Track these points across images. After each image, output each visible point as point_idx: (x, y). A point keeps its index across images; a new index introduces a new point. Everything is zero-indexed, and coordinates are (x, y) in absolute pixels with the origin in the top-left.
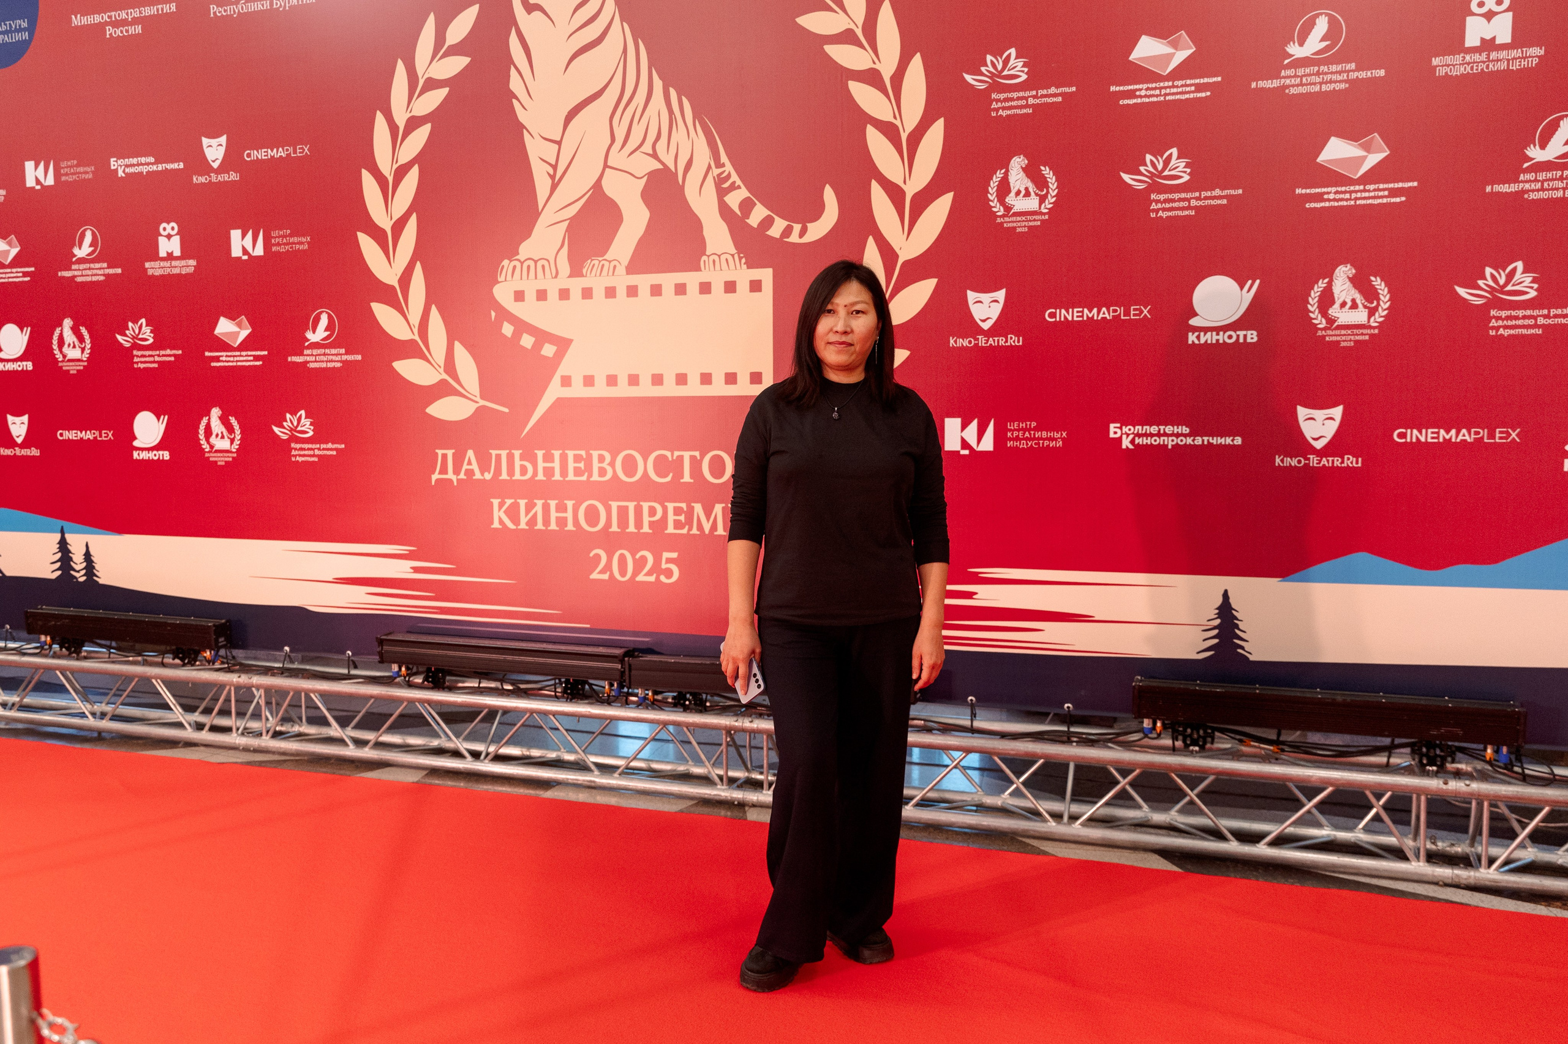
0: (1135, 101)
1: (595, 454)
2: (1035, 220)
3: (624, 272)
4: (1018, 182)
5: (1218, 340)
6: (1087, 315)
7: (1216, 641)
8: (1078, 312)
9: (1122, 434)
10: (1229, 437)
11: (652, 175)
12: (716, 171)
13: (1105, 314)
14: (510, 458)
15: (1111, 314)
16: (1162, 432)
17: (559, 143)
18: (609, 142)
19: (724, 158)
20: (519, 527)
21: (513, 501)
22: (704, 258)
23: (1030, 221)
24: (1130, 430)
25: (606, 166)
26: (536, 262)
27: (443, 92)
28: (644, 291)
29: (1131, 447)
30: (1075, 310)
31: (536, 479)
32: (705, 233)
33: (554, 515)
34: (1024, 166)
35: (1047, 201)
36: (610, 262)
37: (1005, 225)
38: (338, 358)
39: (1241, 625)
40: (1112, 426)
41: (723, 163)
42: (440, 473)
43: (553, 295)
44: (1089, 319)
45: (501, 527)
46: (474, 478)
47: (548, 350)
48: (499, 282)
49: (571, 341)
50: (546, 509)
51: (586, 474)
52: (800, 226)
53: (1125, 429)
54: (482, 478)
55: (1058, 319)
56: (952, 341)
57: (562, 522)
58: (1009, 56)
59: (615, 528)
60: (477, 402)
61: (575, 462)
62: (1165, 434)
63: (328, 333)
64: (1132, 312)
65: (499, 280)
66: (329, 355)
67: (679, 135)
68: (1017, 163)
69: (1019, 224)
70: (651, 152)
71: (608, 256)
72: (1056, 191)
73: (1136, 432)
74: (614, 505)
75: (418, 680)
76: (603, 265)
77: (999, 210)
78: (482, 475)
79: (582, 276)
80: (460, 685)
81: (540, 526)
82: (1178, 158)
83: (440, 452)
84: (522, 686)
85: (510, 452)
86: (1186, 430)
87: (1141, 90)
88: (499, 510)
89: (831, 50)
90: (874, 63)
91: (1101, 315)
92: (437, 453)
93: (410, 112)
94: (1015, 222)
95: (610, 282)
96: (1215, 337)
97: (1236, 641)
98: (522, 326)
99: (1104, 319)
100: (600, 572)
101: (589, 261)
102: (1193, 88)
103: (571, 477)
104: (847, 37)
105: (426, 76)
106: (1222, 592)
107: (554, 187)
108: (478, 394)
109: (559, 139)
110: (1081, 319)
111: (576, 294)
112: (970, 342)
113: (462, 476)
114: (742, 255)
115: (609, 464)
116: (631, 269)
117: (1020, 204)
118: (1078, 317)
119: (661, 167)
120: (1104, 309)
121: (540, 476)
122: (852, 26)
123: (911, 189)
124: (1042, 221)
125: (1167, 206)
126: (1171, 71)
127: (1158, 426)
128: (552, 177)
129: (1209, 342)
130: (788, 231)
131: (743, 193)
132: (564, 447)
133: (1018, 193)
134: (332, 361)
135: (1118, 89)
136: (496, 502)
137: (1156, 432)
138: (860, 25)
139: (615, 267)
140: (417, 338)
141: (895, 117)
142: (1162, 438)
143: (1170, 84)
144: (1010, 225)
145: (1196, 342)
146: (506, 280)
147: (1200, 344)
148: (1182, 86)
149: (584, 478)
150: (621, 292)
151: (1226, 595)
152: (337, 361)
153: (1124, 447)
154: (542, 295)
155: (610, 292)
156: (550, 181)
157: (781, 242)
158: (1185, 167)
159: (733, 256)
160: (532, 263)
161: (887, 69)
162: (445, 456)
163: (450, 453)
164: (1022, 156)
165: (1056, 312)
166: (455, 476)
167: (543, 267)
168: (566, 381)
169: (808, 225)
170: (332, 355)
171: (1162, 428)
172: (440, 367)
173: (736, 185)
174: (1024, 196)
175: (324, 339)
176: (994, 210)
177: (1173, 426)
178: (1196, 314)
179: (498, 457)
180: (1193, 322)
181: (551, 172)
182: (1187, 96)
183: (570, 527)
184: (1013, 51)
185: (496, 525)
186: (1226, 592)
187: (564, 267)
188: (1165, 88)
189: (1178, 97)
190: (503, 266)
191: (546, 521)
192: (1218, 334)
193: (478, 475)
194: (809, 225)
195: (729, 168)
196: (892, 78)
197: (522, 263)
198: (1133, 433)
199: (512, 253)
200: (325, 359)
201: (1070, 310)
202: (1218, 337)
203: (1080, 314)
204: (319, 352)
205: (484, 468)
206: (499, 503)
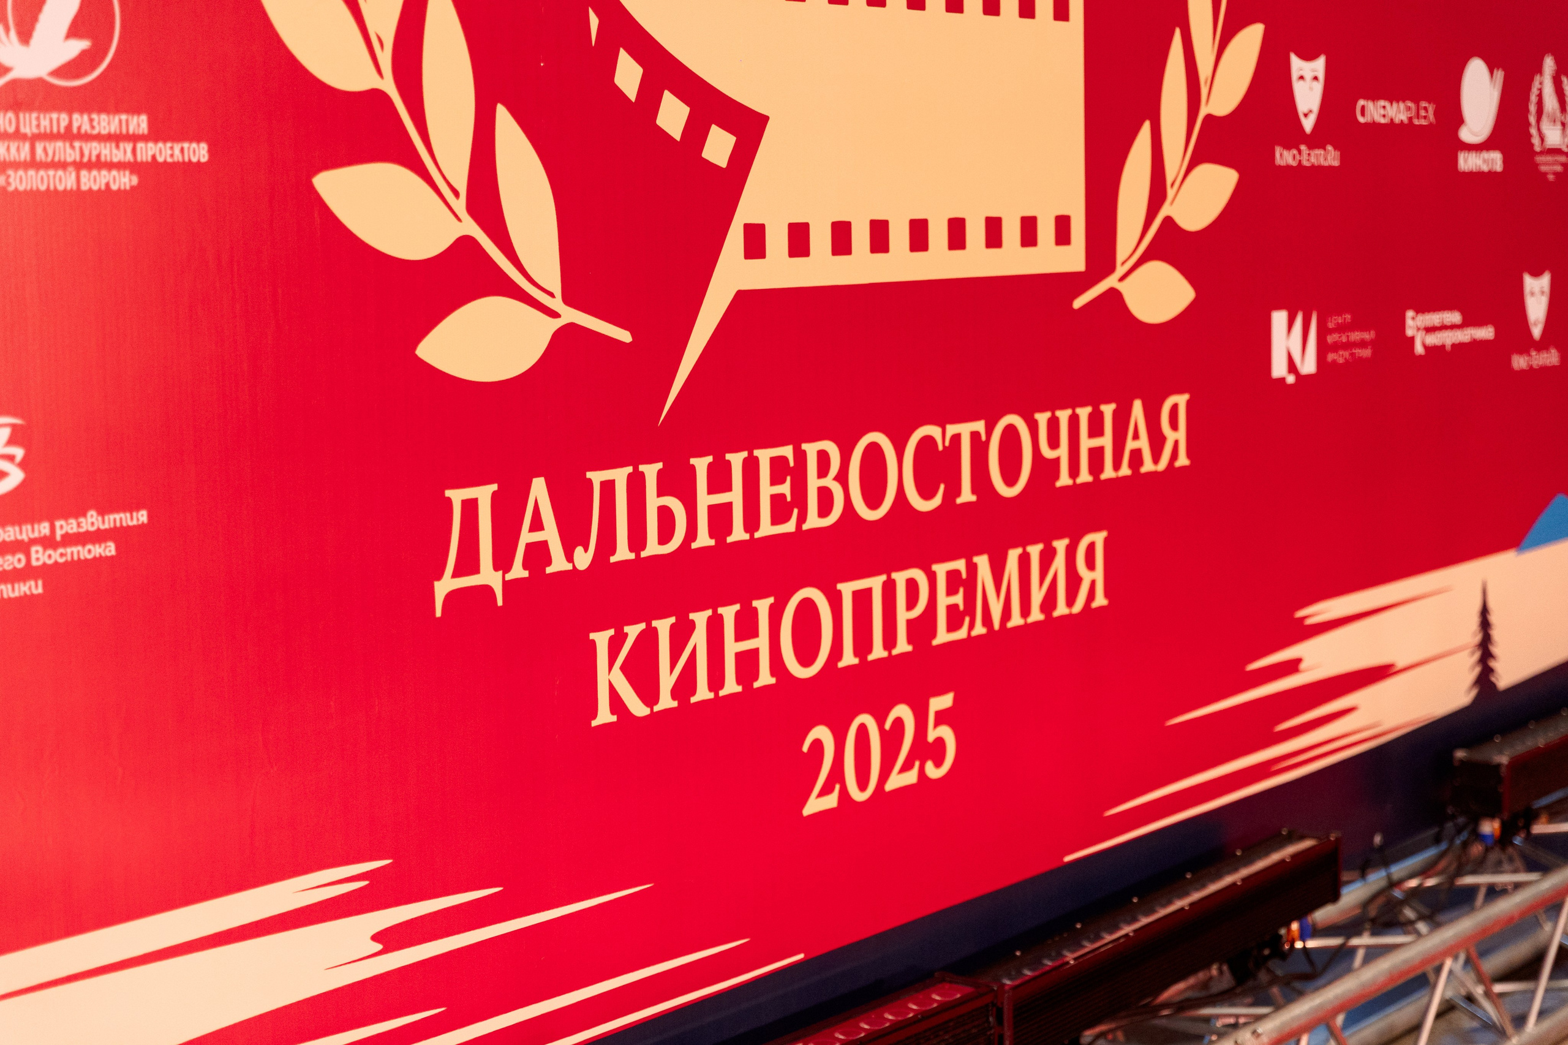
1: (812, 452)
6: (1389, 115)
7: (1478, 669)
8: (1382, 108)
9: (1415, 329)
10: (1486, 326)
13: (1402, 113)
14: (639, 492)
15: (1407, 114)
16: (1442, 323)
20: (657, 708)
21: (642, 626)
29: (1422, 351)
30: (1379, 103)
31: (694, 546)
33: (731, 649)
38: (122, 153)
40: (1409, 315)
42: (455, 575)
45: (614, 719)
46: (549, 570)
47: (717, 146)
49: (764, 120)
50: (717, 635)
51: (795, 512)
53: (1419, 320)
54: (569, 567)
55: (1367, 119)
57: (746, 667)
59: (849, 655)
60: (555, 315)
62: (1445, 327)
63: (80, 45)
64: (1421, 113)
66: (87, 137)
73: (1425, 325)
78: (569, 556)
81: (701, 691)
83: (457, 497)
85: (637, 470)
86: (1459, 318)
88: (612, 664)
91: (1399, 116)
92: (450, 503)
97: (1490, 664)
98: (659, 69)
99: (1402, 122)
100: (822, 794)
106: (1482, 586)
108: (556, 287)
110: (1385, 121)
113: (518, 571)
115: (836, 479)
118: (1383, 116)
120: (1401, 105)
121: (705, 536)
127: (1441, 310)
132: (751, 438)
134: (98, 164)
136: (600, 641)
137: (1437, 324)
140: (389, 86)
142: (1442, 334)
145: (1464, 169)
147: (1466, 173)
149: (791, 525)
151: (1485, 590)
152: (120, 166)
153: (1417, 352)
162: (471, 511)
163: (484, 494)
165: (1365, 106)
166: (497, 575)
168: (756, 242)
170: (99, 138)
172: (456, 193)
175: (62, 71)
177: (1451, 310)
178: (1463, 121)
179: (608, 490)
180: (1462, 134)
183: (765, 678)
185: (603, 714)
186: (1484, 584)
191: (716, 672)
193: (558, 563)
198: (1424, 327)
200: (71, 155)
201: (1376, 104)
203: (1384, 111)
204: (45, 123)
205: (572, 539)
206: (612, 640)
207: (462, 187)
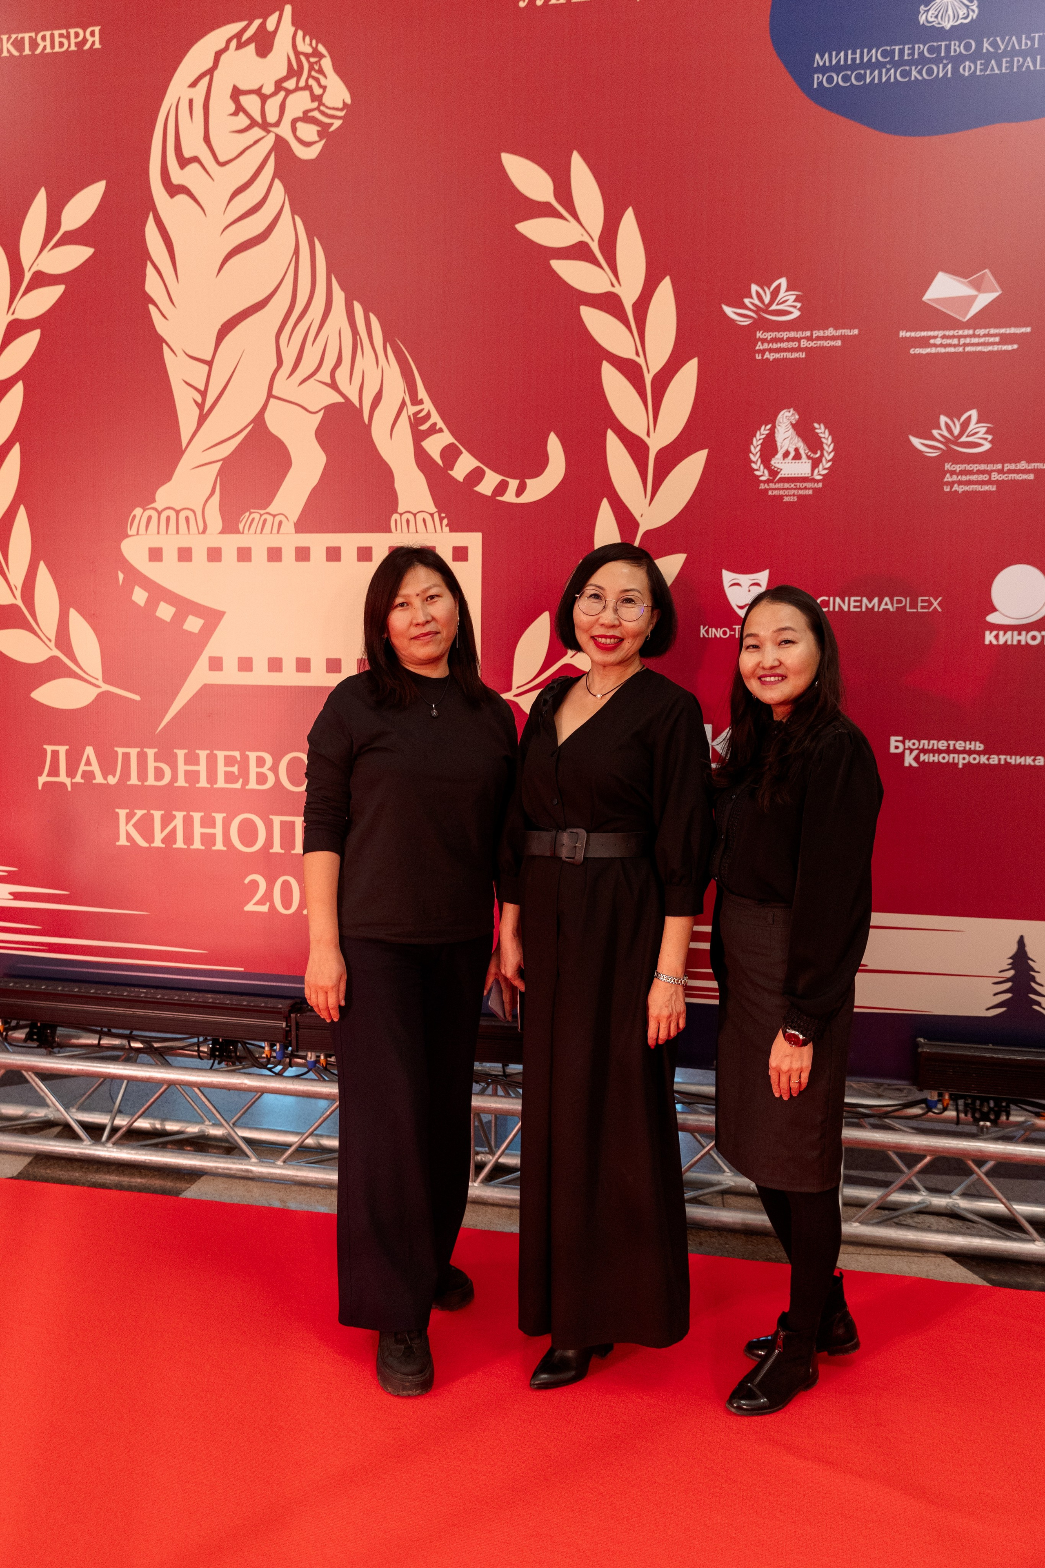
0: (928, 350)
1: (253, 756)
2: (806, 488)
3: (292, 529)
4: (787, 441)
5: (1019, 641)
6: (866, 606)
7: (1008, 996)
8: (855, 601)
9: (905, 749)
10: (1030, 756)
11: (330, 410)
12: (412, 409)
13: (888, 605)
14: (142, 759)
15: (895, 605)
16: (952, 748)
17: (210, 364)
18: (275, 365)
19: (422, 393)
20: (152, 845)
21: (145, 811)
22: (395, 516)
23: (800, 489)
24: (914, 744)
25: (270, 395)
26: (178, 512)
27: (59, 290)
28: (318, 554)
29: (915, 764)
30: (852, 599)
31: (176, 785)
32: (397, 485)
33: (198, 830)
34: (794, 422)
35: (821, 466)
36: (274, 516)
37: (770, 493)
39: (1038, 978)
40: (893, 739)
41: (421, 400)
42: (49, 775)
43: (200, 554)
44: (870, 611)
45: (129, 844)
46: (94, 782)
47: (193, 624)
48: (128, 536)
49: (223, 613)
50: (188, 823)
51: (241, 780)
52: (517, 482)
53: (908, 744)
54: (105, 782)
55: (831, 609)
56: (703, 631)
57: (209, 840)
58: (778, 287)
59: (277, 848)
60: (98, 687)
61: (226, 765)
62: (956, 751)
64: (920, 604)
65: (130, 533)
67: (366, 361)
68: (786, 418)
69: (787, 492)
70: (329, 381)
71: (272, 509)
72: (832, 454)
73: (921, 747)
74: (277, 820)
75: (20, 1035)
76: (265, 520)
77: (762, 473)
78: (105, 778)
79: (237, 531)
80: (75, 1041)
81: (180, 844)
82: (978, 422)
83: (49, 748)
84: (156, 1045)
85: (142, 750)
86: (980, 747)
87: (935, 337)
88: (127, 823)
89: (558, 265)
90: (613, 285)
91: (883, 607)
92: (45, 750)
93: (13, 313)
94: (783, 489)
95: (275, 541)
96: (1016, 638)
97: (1032, 996)
98: (158, 593)
99: (886, 611)
100: (258, 903)
101: (247, 514)
102: (997, 339)
103: (221, 783)
104: (579, 252)
105: (33, 270)
106: (1017, 938)
107: (202, 419)
108: (100, 676)
109: (209, 358)
110: (858, 610)
111: (229, 554)
112: (725, 633)
113: (78, 779)
114: (443, 515)
115: (269, 769)
116: (301, 527)
117: (788, 468)
118: (855, 607)
119: (341, 400)
120: (887, 599)
121: (181, 782)
122: (586, 239)
123: (656, 443)
124: (814, 489)
125: (964, 478)
126: (972, 317)
127: (947, 740)
128: (201, 406)
129: (1009, 643)
130: (501, 488)
131: (445, 438)
132: (212, 746)
133: (786, 454)
135: (908, 334)
136: (122, 813)
137: (945, 748)
138: (596, 236)
139: (280, 523)
140: (19, 602)
141: (637, 354)
142: (952, 756)
143: (971, 332)
144: (776, 493)
145: (995, 642)
146: (138, 534)
147: (998, 646)
148: (985, 336)
149: (238, 785)
150: (289, 554)
151: (1021, 942)
153: (906, 764)
154: (185, 555)
155: (275, 555)
156: (196, 411)
157: (492, 502)
158: (986, 433)
159: (432, 515)
160: (172, 514)
161: (629, 295)
162: (55, 754)
163: (62, 750)
164: (792, 410)
165: (829, 601)
166: (69, 779)
167: (187, 519)
168: (216, 664)
169: (527, 481)
171: (952, 743)
172: (50, 640)
173: (437, 428)
174: (794, 458)
176: (757, 473)
177: (965, 742)
178: (994, 609)
179: (126, 756)
180: (991, 618)
181: (199, 399)
182: (990, 348)
183: (219, 846)
184: (783, 281)
185: (123, 841)
186: (1022, 938)
187: (215, 521)
188: (965, 337)
189: (979, 348)
190: (134, 516)
191: (188, 838)
192: (1020, 634)
193: (99, 779)
194: (529, 482)
195: (428, 405)
196: (635, 306)
197: (159, 513)
198: (917, 749)
199: (147, 500)
201: (847, 599)
202: (1019, 638)
203: (858, 604)
205: (107, 770)
206: (127, 814)
207: (53, 638)
